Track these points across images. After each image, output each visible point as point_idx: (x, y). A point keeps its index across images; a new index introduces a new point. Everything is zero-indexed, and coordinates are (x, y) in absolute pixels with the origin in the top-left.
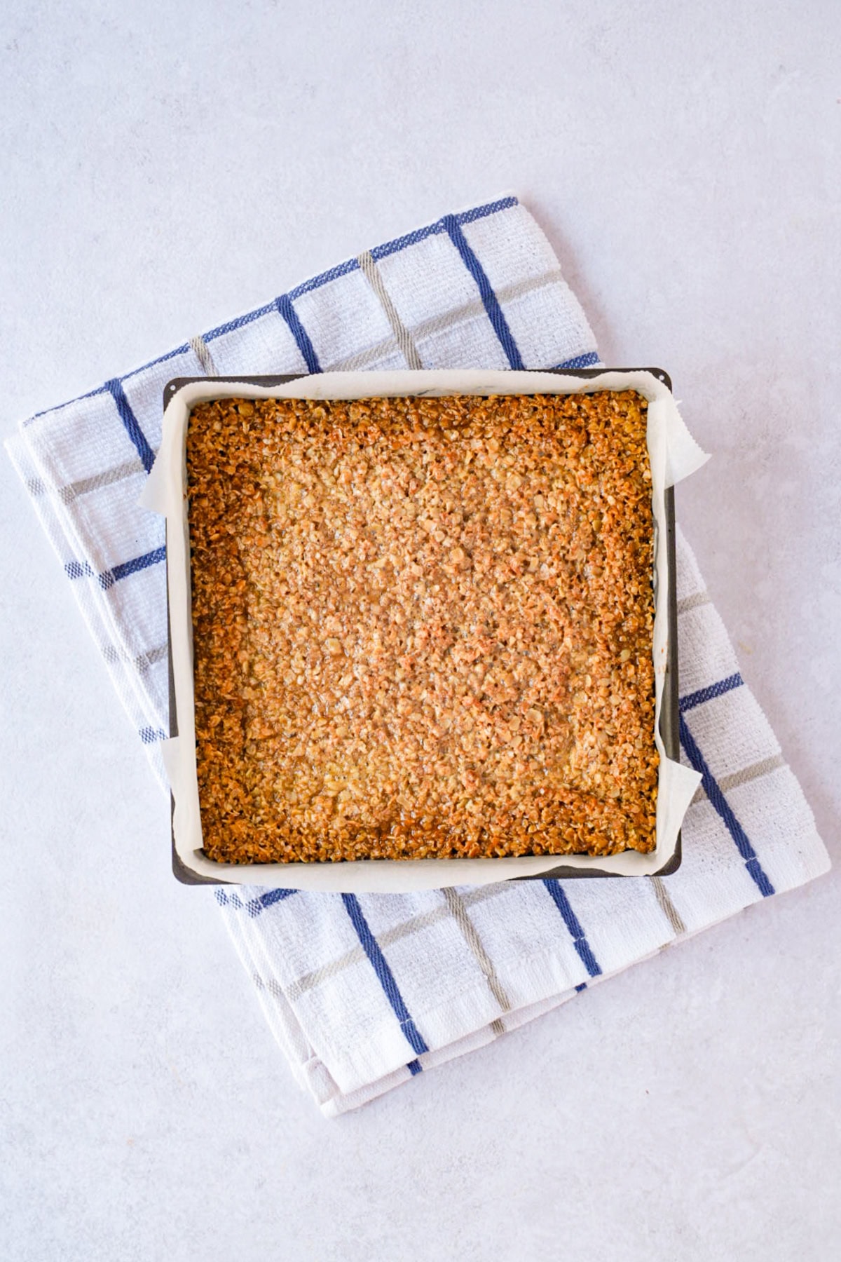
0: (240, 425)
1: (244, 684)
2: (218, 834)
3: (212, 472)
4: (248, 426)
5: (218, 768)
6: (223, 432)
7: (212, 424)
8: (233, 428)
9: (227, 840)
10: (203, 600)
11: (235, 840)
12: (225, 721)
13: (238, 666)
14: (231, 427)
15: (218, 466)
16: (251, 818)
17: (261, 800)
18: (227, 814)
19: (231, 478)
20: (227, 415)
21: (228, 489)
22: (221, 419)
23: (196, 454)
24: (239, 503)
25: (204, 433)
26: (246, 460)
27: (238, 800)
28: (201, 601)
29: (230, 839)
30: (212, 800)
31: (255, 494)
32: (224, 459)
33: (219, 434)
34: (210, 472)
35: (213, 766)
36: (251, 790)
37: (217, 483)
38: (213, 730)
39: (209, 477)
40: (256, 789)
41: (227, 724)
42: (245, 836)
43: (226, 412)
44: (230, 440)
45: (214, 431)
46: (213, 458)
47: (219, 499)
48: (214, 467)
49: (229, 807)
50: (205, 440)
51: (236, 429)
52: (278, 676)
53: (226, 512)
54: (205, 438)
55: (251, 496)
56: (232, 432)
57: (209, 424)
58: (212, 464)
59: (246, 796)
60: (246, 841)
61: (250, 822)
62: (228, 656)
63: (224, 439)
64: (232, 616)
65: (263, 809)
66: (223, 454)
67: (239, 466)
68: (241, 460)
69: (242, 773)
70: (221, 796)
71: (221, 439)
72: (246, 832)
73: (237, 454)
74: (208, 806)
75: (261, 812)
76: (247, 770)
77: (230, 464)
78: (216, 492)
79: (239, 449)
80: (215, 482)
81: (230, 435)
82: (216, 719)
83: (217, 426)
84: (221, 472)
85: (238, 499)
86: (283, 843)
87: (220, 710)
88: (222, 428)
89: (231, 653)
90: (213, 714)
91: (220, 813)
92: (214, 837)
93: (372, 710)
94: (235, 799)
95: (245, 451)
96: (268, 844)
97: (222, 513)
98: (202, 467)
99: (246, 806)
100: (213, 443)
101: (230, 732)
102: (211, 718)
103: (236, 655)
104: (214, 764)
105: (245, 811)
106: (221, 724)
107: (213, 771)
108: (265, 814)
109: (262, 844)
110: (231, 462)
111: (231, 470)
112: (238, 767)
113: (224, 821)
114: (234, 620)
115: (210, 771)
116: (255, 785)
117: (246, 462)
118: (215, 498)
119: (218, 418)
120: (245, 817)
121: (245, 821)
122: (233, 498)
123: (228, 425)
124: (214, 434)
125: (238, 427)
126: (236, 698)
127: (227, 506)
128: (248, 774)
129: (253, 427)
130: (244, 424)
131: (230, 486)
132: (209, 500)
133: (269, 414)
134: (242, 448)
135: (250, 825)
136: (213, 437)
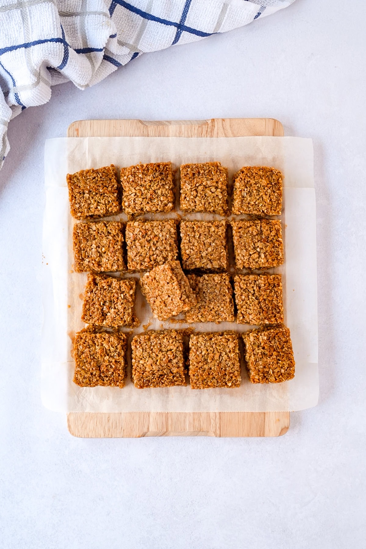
0: (273, 373)
1: (262, 248)
2: (274, 180)
3: (282, 352)
4: (270, 373)
5: (273, 208)
6: (280, 369)
7: (285, 371)
8: (276, 371)
9: (270, 177)
10: (277, 293)
11: (267, 177)
12: (270, 233)
13: (266, 256)
14: (277, 371)
15: (281, 355)
16: (261, 186)
17: (256, 193)
18: (270, 188)
19: (274, 351)
20: (279, 376)
21: (275, 345)
22: (281, 374)
23: (290, 358)
24: (270, 340)
25: (288, 368)
26: (269, 358)
27: (265, 194)
28: (278, 293)
29: (269, 177)
30: (276, 194)
31: (264, 344)
32: (278, 358)
33: (282, 368)
34: (284, 352)
35: (275, 209)
36: (260, 197)
37: (280, 348)
38: (274, 229)
39: (284, 350)
40: (258, 198)
41: (269, 232)
42: (263, 178)
43: (280, 377)
44: (276, 366)
45: (284, 369)
46: (283, 358)
47: (278, 341)
48: (282, 354)
49: (269, 191)
50: (287, 365)
51: (275, 371)
52: (248, 252)
53: (275, 336)
54: (287, 366)
55: (265, 343)
56: (276, 369)
57: (286, 372)
58: (283, 355)
59: (262, 195)
60: (263, 176)
61: (261, 184)
62: (270, 260)
63: (279, 365)
64: (266, 287)
65: (255, 189)
66: (279, 360)
67: (271, 355)
68: (271, 358)
69: (263, 205)
70: (272, 196)
71: (280, 366)
72: (263, 180)
73: (273, 361)
74: (278, 192)
75: (256, 188)
76: (261, 206)
77: (276, 356)
78: (280, 344)
79: (273, 363)
80: (281, 348)
81: (277, 368)
82: (273, 233)
83: (283, 371)
84: (278, 352)
85: (270, 342)
86: (248, 174)
87: (271, 238)
88: (280, 370)
89: (269, 262)
90: (274, 236)
91: (273, 188)
92: (275, 178)
93: (199, 238)
94: (267, 195)
95: (270, 362)
96: (254, 174)
97: (277, 336)
98: (287, 354)
99: (262, 191)
100: (284, 364)
101: (267, 229)
102: (275, 234)
103: (267, 261)
104: (274, 210)
105: (263, 189)
106: (271, 232)
107: (275, 207)
108: (255, 187)
109: (257, 174)
110: (275, 357)
111: (275, 353)
112: (265, 208)
113: (271, 186)
114: (265, 285)
115: (276, 207)
116: (258, 199)
117: (269, 357)
118: (280, 342)
119: (283, 374)
120: (263, 186)
121: (263, 184)
122: (273, 342)
123: (278, 372)
124: (284, 368)
125: (274, 371)
126: (266, 243)
127: (275, 339)
128: (261, 204)
129: (268, 372)
130: (272, 373)
131: (275, 347)
132: (282, 340)
133: (262, 378)
134: (271, 363)
135: (261, 183)
136: (284, 367)
